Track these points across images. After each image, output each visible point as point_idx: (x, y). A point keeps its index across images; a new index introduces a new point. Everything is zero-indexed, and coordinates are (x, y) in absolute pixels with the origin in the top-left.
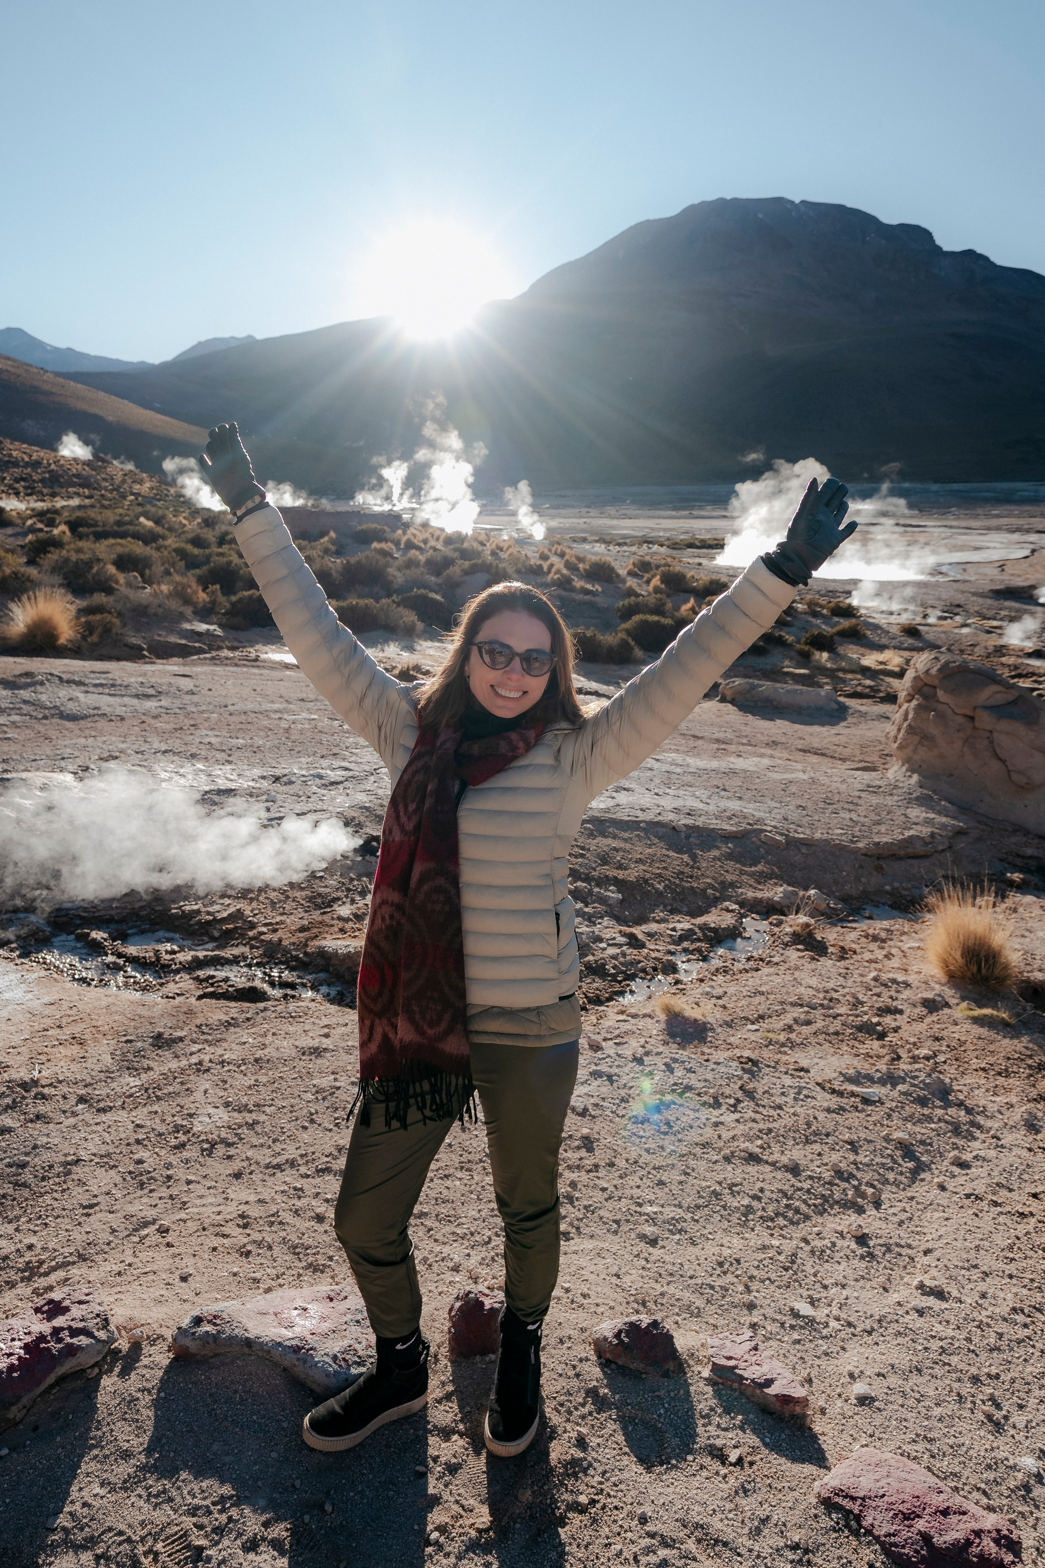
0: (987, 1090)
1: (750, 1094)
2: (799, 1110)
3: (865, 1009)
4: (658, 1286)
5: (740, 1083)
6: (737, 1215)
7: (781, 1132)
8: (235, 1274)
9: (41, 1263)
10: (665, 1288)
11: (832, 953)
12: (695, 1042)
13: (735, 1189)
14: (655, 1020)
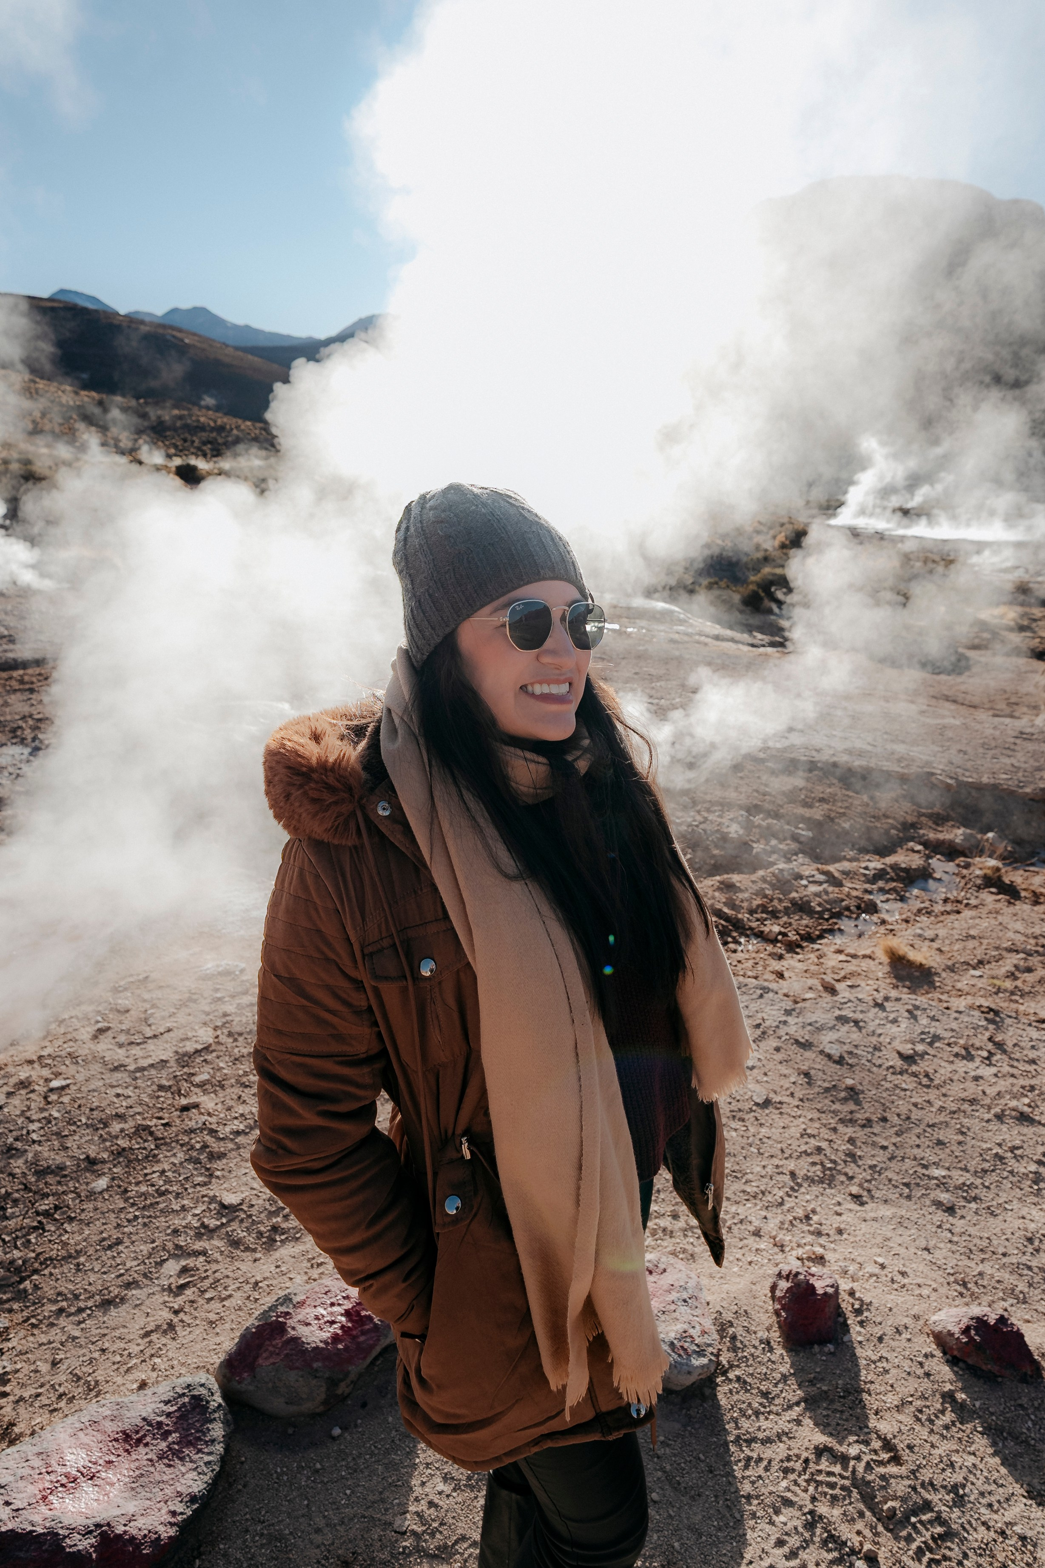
1: (1000, 1046)
4: (973, 1264)
5: (987, 1034)
6: (1028, 1183)
10: (980, 1268)
11: (1026, 898)
12: (926, 987)
13: (1018, 1152)
14: (877, 961)
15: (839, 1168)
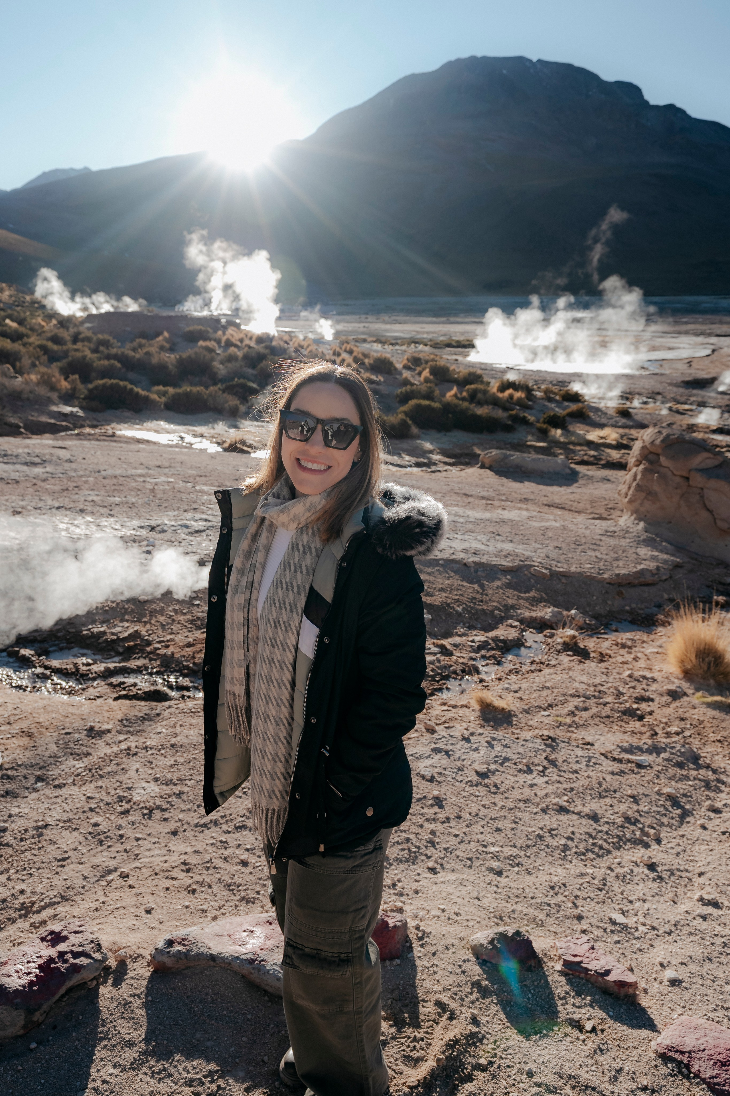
0: (724, 756)
1: (553, 763)
2: (591, 774)
3: (626, 698)
4: (509, 905)
5: (544, 755)
6: (558, 852)
7: (581, 790)
8: (187, 907)
9: (33, 903)
10: (515, 907)
11: (594, 657)
12: (505, 725)
13: (553, 832)
14: (471, 709)
15: (421, 851)
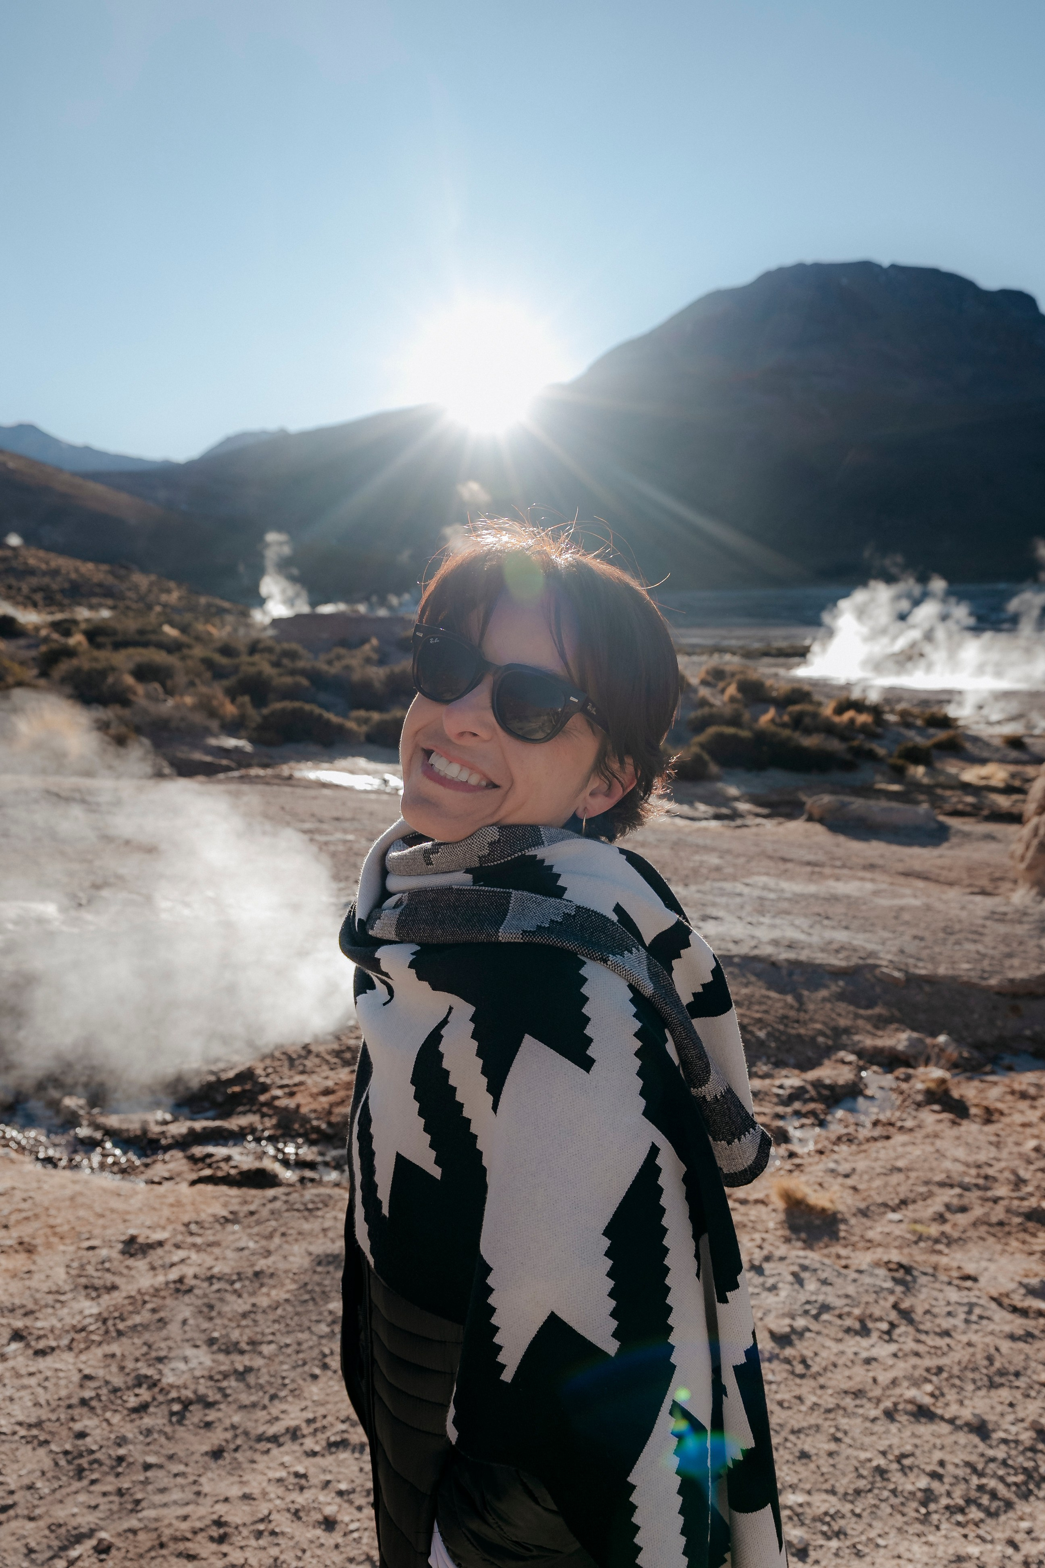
1: (906, 1315)
2: (975, 1338)
3: (1030, 1189)
5: (892, 1299)
6: (915, 1505)
7: (956, 1371)
11: (975, 1115)
12: (826, 1239)
13: (907, 1462)
14: (771, 1207)
